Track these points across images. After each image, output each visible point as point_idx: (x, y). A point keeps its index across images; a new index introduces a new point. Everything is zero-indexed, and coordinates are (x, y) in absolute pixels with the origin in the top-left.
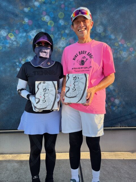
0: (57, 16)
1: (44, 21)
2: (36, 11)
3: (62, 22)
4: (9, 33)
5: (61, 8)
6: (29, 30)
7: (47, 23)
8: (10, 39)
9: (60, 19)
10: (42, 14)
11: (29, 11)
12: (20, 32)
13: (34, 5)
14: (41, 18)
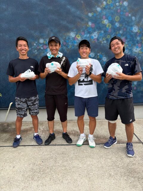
0: (114, 19)
1: (104, 24)
2: (98, 15)
3: (117, 25)
4: (76, 34)
5: (117, 12)
6: (92, 32)
7: (106, 25)
8: (78, 39)
9: (116, 22)
10: (102, 18)
11: (93, 16)
12: (85, 34)
13: (97, 11)
14: (102, 21)
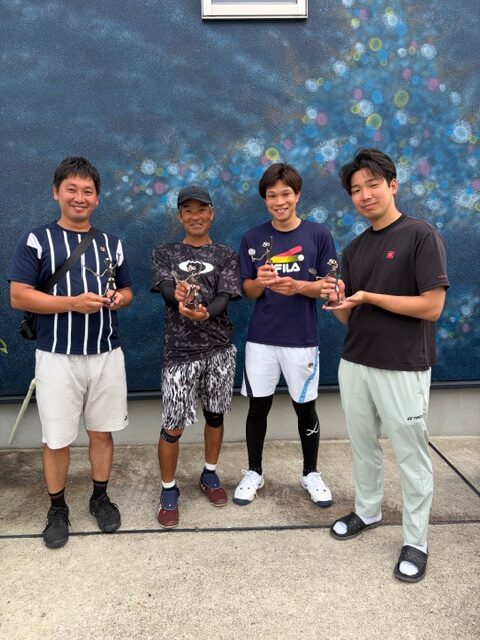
0: (392, 99)
1: (357, 115)
2: (337, 87)
3: (401, 118)
4: (266, 147)
6: (317, 139)
7: (364, 119)
8: (269, 161)
9: (398, 108)
10: (352, 95)
11: (321, 88)
12: (294, 146)
13: (333, 72)
14: (350, 105)
